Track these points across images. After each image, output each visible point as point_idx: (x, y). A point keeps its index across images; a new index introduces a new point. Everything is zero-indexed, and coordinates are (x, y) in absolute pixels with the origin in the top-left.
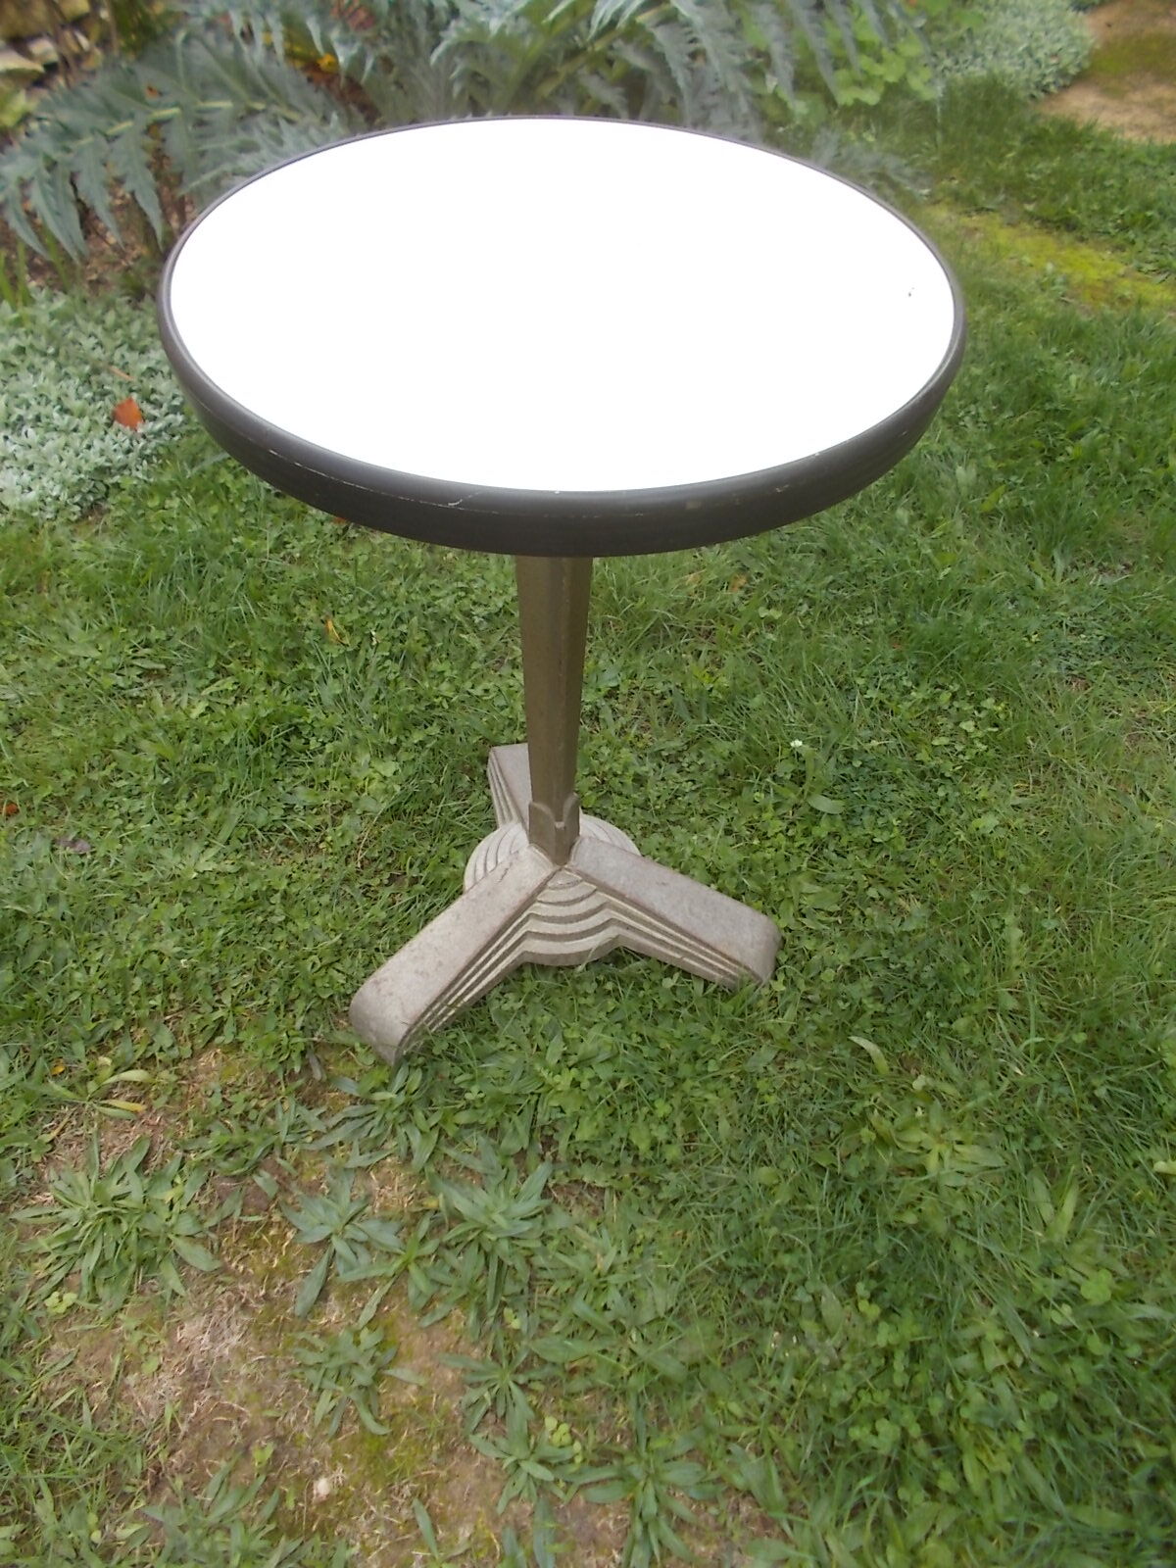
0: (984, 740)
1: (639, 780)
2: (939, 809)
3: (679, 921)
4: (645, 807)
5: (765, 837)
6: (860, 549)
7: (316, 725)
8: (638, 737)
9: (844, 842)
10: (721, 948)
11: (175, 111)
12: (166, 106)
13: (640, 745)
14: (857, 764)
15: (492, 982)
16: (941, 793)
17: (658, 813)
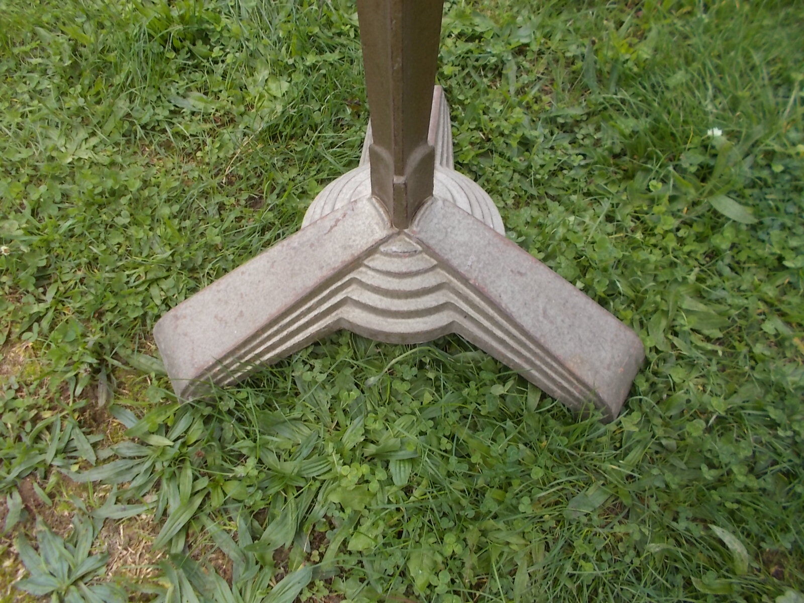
1: (526, 144)
3: (527, 322)
8: (537, 100)
9: (743, 256)
10: (570, 365)
13: (536, 107)
14: (777, 168)
15: (299, 344)
17: (538, 183)
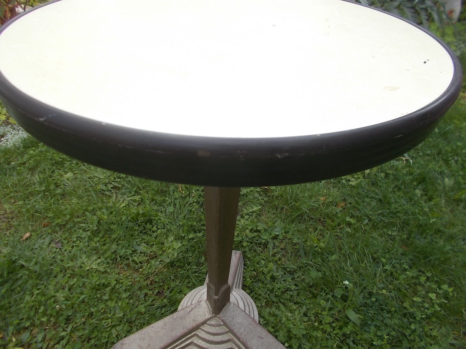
0: (440, 305)
1: (273, 278)
4: (272, 291)
5: (320, 322)
9: (358, 338)
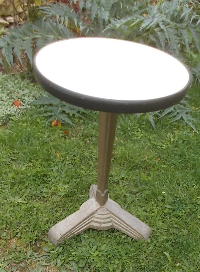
2: (195, 211)
3: (128, 223)
5: (153, 212)
6: (189, 155)
7: (51, 175)
9: (171, 215)
11: (40, 36)
12: (38, 35)
14: (178, 199)
16: (197, 208)
17: (128, 204)
